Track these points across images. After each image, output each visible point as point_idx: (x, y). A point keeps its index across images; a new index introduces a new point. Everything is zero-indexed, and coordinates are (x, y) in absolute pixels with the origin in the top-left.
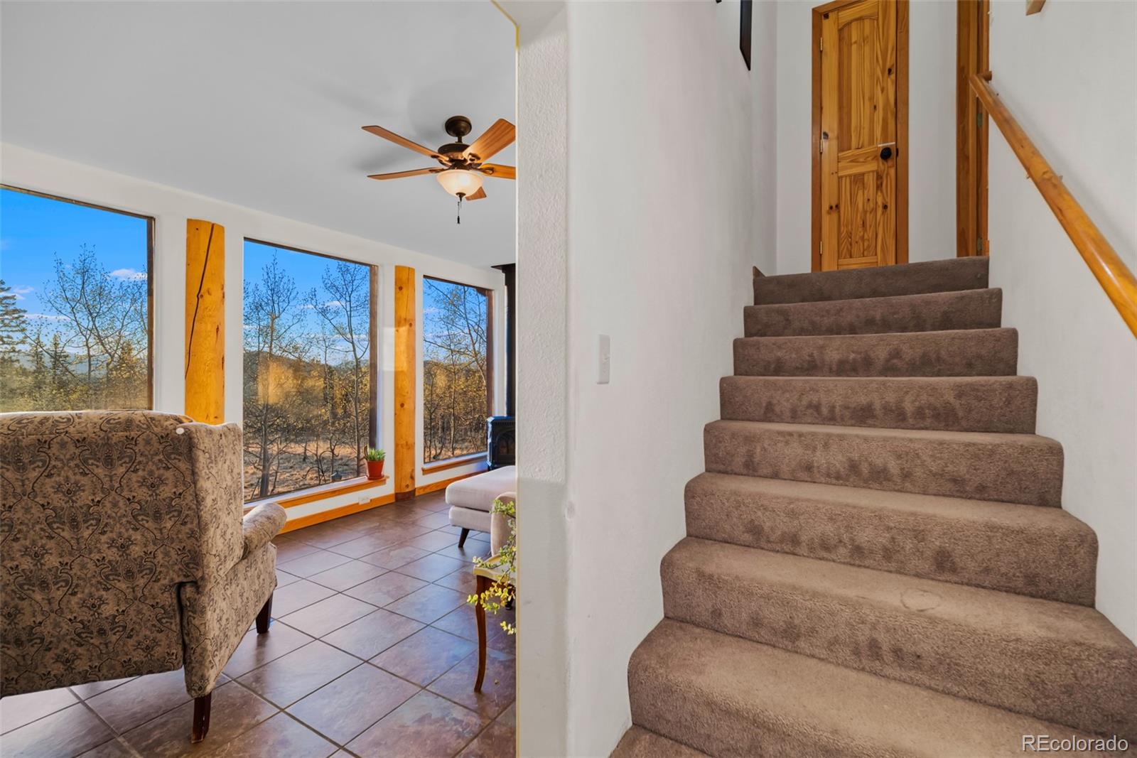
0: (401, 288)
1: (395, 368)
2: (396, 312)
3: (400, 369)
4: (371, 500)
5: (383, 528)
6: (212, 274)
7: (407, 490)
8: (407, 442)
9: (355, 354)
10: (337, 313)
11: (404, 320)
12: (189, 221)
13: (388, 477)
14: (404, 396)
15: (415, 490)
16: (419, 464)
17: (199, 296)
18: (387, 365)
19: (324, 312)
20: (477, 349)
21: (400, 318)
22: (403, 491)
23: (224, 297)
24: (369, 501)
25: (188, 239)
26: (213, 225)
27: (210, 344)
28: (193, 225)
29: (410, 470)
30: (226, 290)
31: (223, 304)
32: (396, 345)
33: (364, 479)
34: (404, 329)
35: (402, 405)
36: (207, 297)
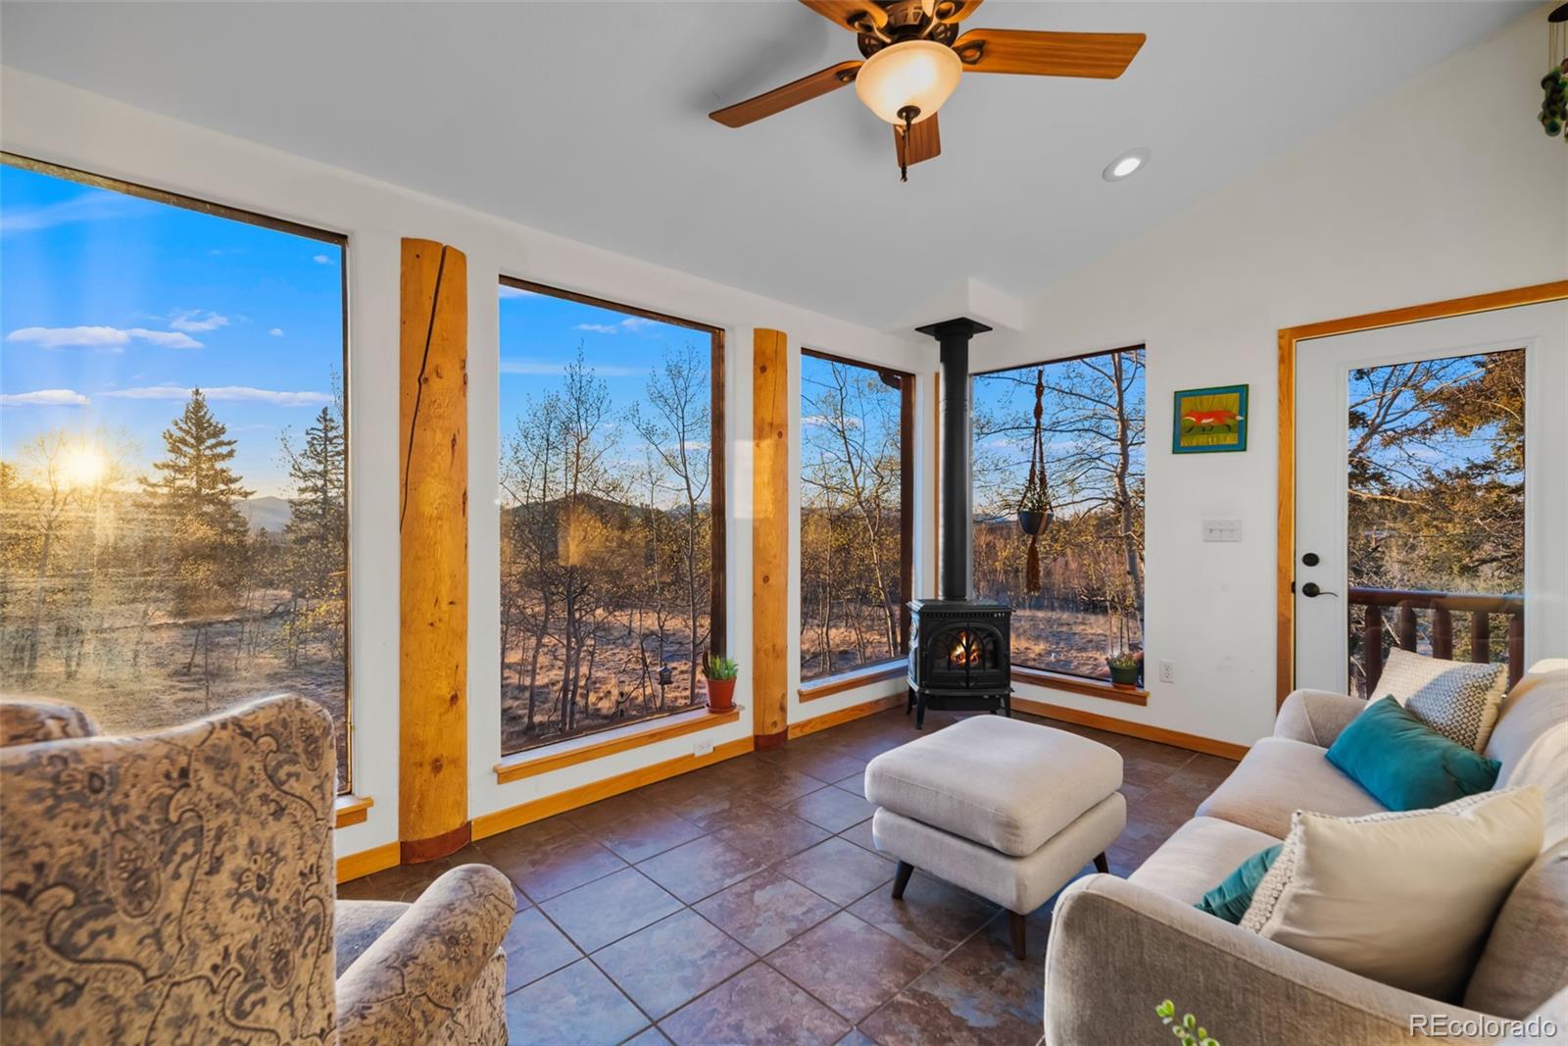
0: (763, 369)
1: (755, 512)
2: (755, 412)
3: (762, 516)
4: (714, 749)
5: (738, 817)
6: (444, 339)
7: (775, 731)
8: (774, 646)
9: (689, 493)
10: (665, 434)
11: (770, 428)
12: (405, 241)
13: (743, 708)
14: (770, 563)
15: (785, 732)
16: (794, 683)
17: (422, 380)
18: (741, 509)
19: (648, 434)
20: (860, 485)
21: (763, 420)
22: (767, 733)
23: (465, 383)
24: (711, 750)
25: (403, 275)
26: (444, 250)
27: (440, 468)
28: (413, 249)
29: (780, 696)
30: (470, 369)
31: (464, 395)
32: (756, 471)
33: (703, 714)
34: (767, 444)
35: (766, 579)
36: (434, 379)
